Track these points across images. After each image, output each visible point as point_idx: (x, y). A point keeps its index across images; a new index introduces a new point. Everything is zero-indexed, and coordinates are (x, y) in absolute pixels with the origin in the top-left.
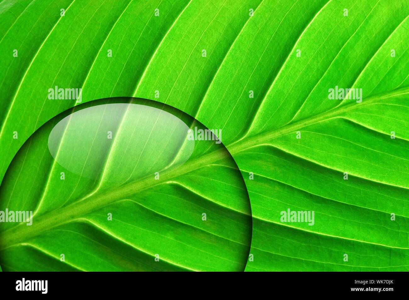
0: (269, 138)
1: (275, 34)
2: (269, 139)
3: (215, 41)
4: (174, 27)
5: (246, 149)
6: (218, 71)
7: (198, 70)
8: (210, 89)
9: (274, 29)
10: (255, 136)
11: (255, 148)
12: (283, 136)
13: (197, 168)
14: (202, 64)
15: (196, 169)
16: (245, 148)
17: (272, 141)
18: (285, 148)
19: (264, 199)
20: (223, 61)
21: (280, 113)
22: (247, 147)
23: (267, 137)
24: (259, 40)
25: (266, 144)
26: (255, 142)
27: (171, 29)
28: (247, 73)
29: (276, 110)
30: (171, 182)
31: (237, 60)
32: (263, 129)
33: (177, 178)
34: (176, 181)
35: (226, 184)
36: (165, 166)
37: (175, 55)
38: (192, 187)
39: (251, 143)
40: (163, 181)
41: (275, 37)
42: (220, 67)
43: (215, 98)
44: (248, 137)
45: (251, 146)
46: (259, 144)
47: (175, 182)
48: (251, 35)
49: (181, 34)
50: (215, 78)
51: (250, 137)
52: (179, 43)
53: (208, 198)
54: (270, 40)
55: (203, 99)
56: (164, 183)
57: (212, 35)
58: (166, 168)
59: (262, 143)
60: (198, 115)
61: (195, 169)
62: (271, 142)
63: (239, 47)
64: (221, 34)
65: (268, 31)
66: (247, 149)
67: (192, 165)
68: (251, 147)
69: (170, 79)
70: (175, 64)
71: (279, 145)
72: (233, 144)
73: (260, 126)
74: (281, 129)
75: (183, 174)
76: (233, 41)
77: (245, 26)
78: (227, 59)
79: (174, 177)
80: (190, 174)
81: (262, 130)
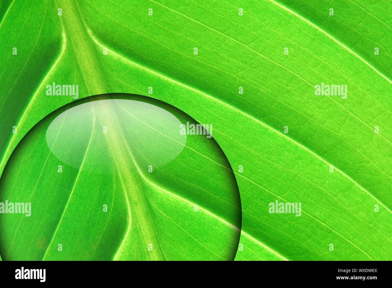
0: (141, 226)
1: (328, 229)
2: (139, 226)
3: (309, 112)
4: (337, 44)
5: (122, 181)
6: (257, 121)
7: (256, 81)
8: (226, 107)
9: (336, 226)
10: (145, 196)
11: (122, 196)
12: (145, 253)
13: (88, 89)
14: (268, 88)
15: (87, 87)
16: (124, 180)
17: (136, 230)
18: (123, 254)
19: (27, 190)
20: (275, 130)
21: (185, 243)
22: (125, 184)
23: (144, 222)
24: (314, 196)
25: (130, 220)
26: (135, 199)
27: (332, 40)
28: (254, 173)
29: (190, 234)
30: (64, 40)
31: (277, 154)
32: (158, 211)
33: (71, 52)
34: (66, 50)
35: (57, 132)
36: (92, 28)
37: (283, 41)
38: (55, 75)
39: (132, 191)
40: (66, 28)
41: (322, 229)
42: (264, 124)
43: (209, 113)
44: (143, 183)
45: (127, 191)
46: (132, 206)
47: (64, 47)
48: (322, 181)
49: (322, 55)
50: (245, 114)
51: (144, 189)
52: (306, 49)
53: (35, 100)
54: (316, 217)
55: (207, 94)
56: (63, 28)
57: (320, 108)
58: (89, 31)
59: (132, 213)
60: (180, 86)
61: (86, 84)
62: (134, 230)
63: (300, 158)
64: (323, 124)
65: (331, 215)
66: (123, 184)
67: (94, 81)
68: (125, 191)
69: (241, 31)
70: (268, 40)
71: (128, 244)
72: (131, 155)
73: (162, 205)
74: (157, 251)
75: (79, 63)
76: (311, 147)
77: (341, 172)
78: (279, 137)
79: (74, 46)
80: (78, 75)
81: (155, 211)
